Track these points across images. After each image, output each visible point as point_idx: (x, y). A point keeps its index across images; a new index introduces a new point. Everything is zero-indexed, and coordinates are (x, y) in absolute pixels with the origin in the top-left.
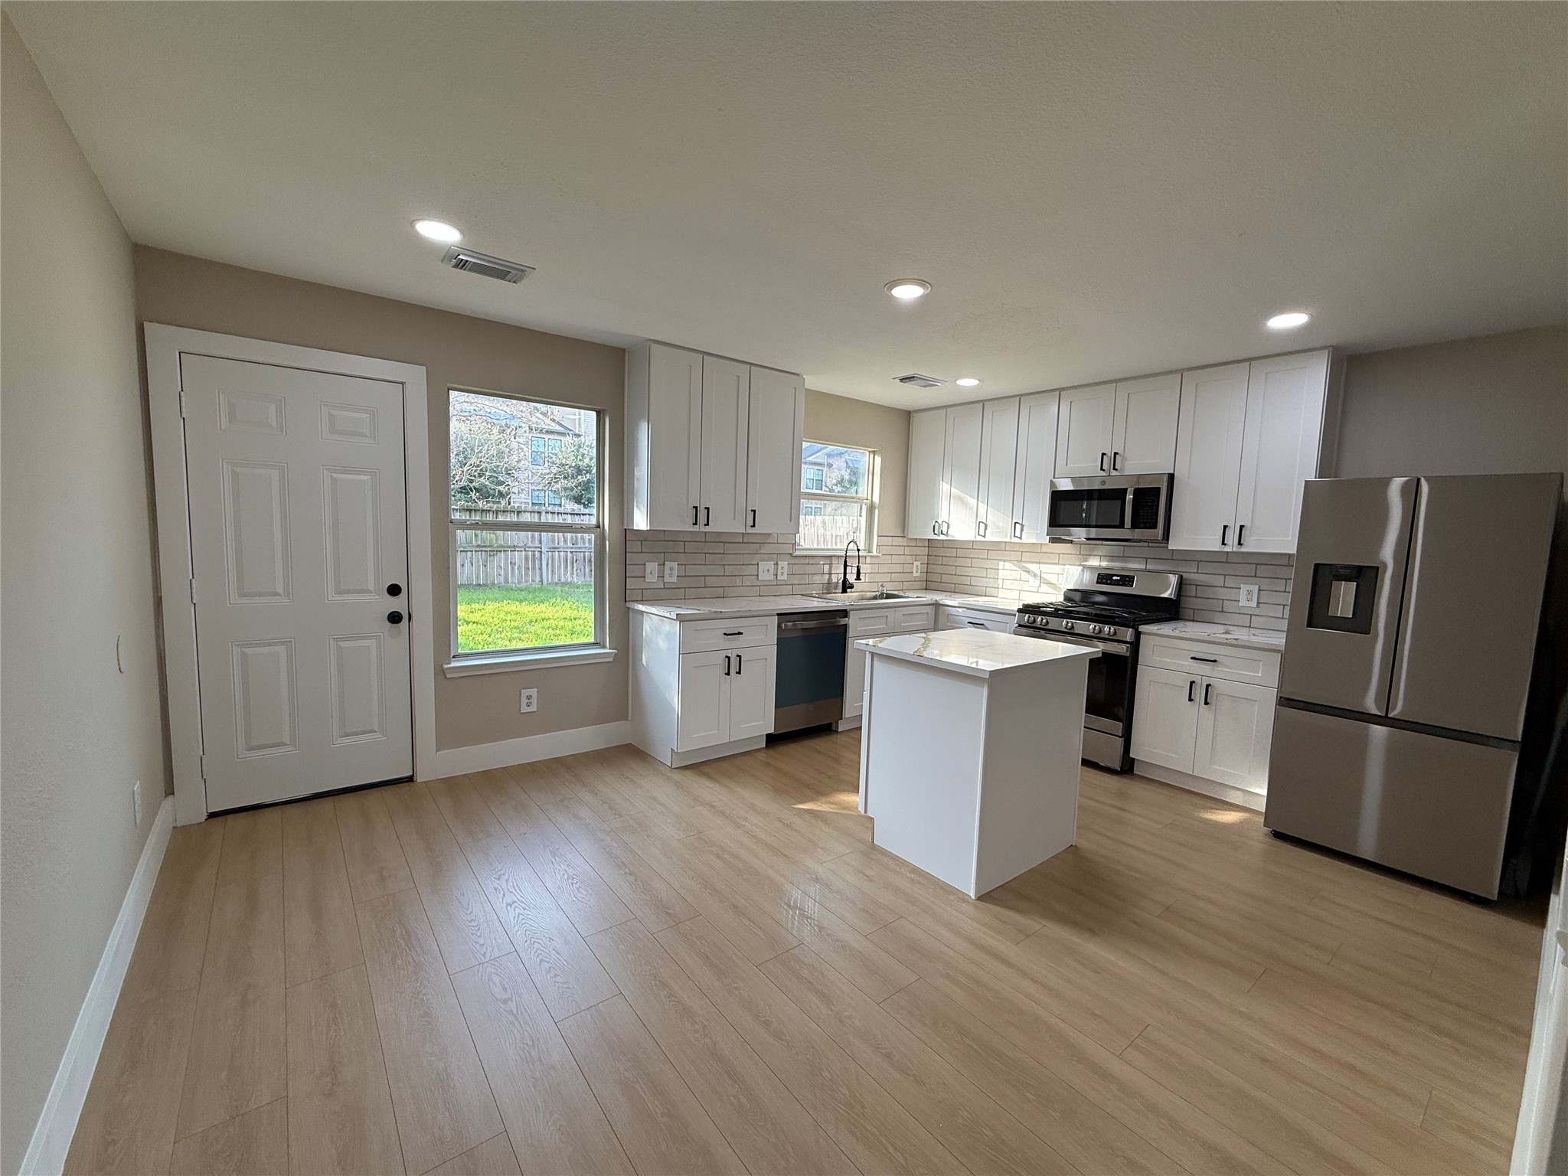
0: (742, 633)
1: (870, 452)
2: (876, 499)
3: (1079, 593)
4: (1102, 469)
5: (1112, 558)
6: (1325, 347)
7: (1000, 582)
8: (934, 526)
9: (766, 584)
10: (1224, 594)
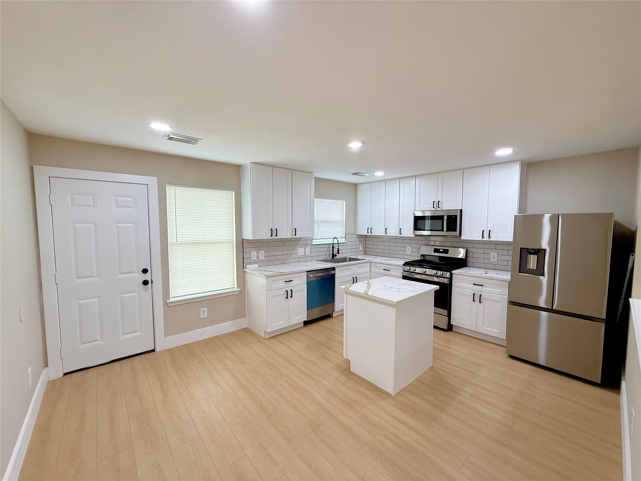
0: (292, 281)
4: (434, 208)
7: (395, 251)
8: (368, 230)
9: (301, 257)
10: (485, 256)
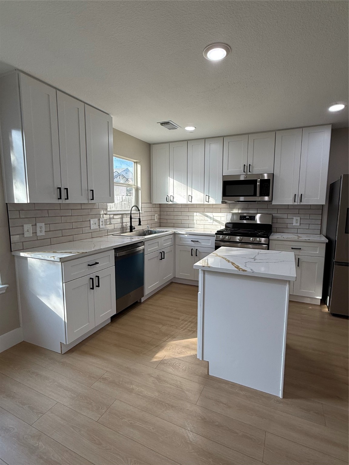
0: (98, 263)
1: (134, 162)
2: (139, 185)
3: (232, 224)
4: (244, 172)
5: (243, 209)
6: (330, 124)
7: (195, 221)
8: (167, 198)
9: (95, 231)
10: (287, 221)
